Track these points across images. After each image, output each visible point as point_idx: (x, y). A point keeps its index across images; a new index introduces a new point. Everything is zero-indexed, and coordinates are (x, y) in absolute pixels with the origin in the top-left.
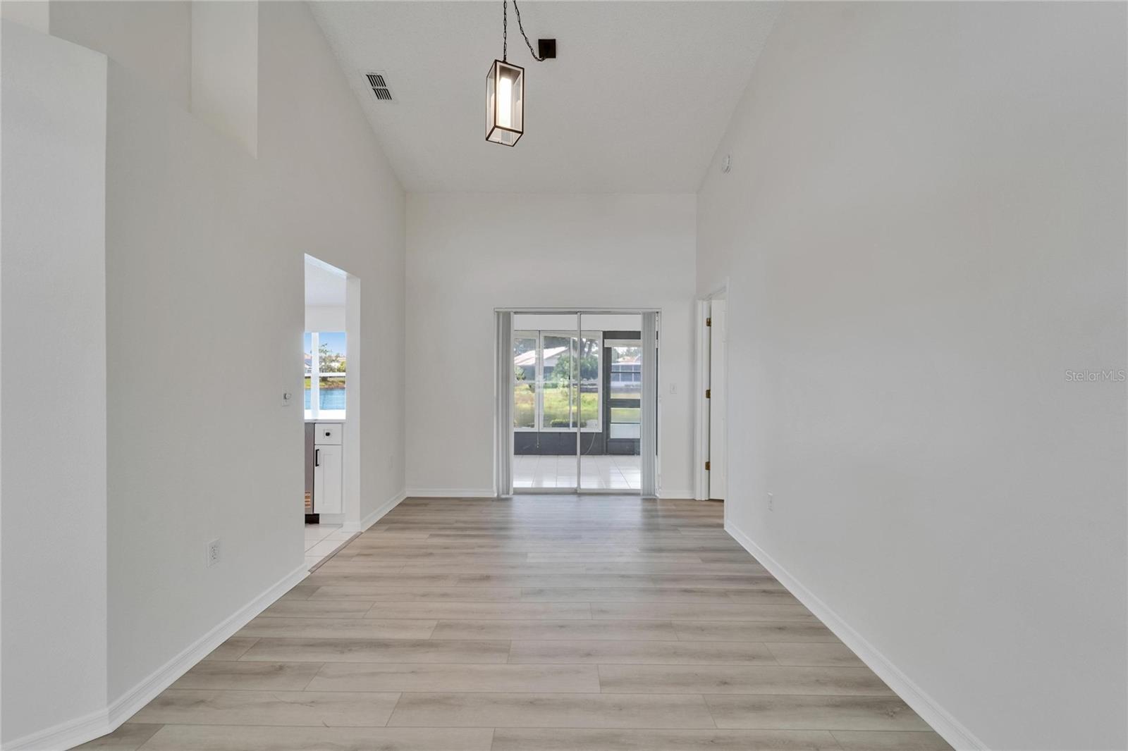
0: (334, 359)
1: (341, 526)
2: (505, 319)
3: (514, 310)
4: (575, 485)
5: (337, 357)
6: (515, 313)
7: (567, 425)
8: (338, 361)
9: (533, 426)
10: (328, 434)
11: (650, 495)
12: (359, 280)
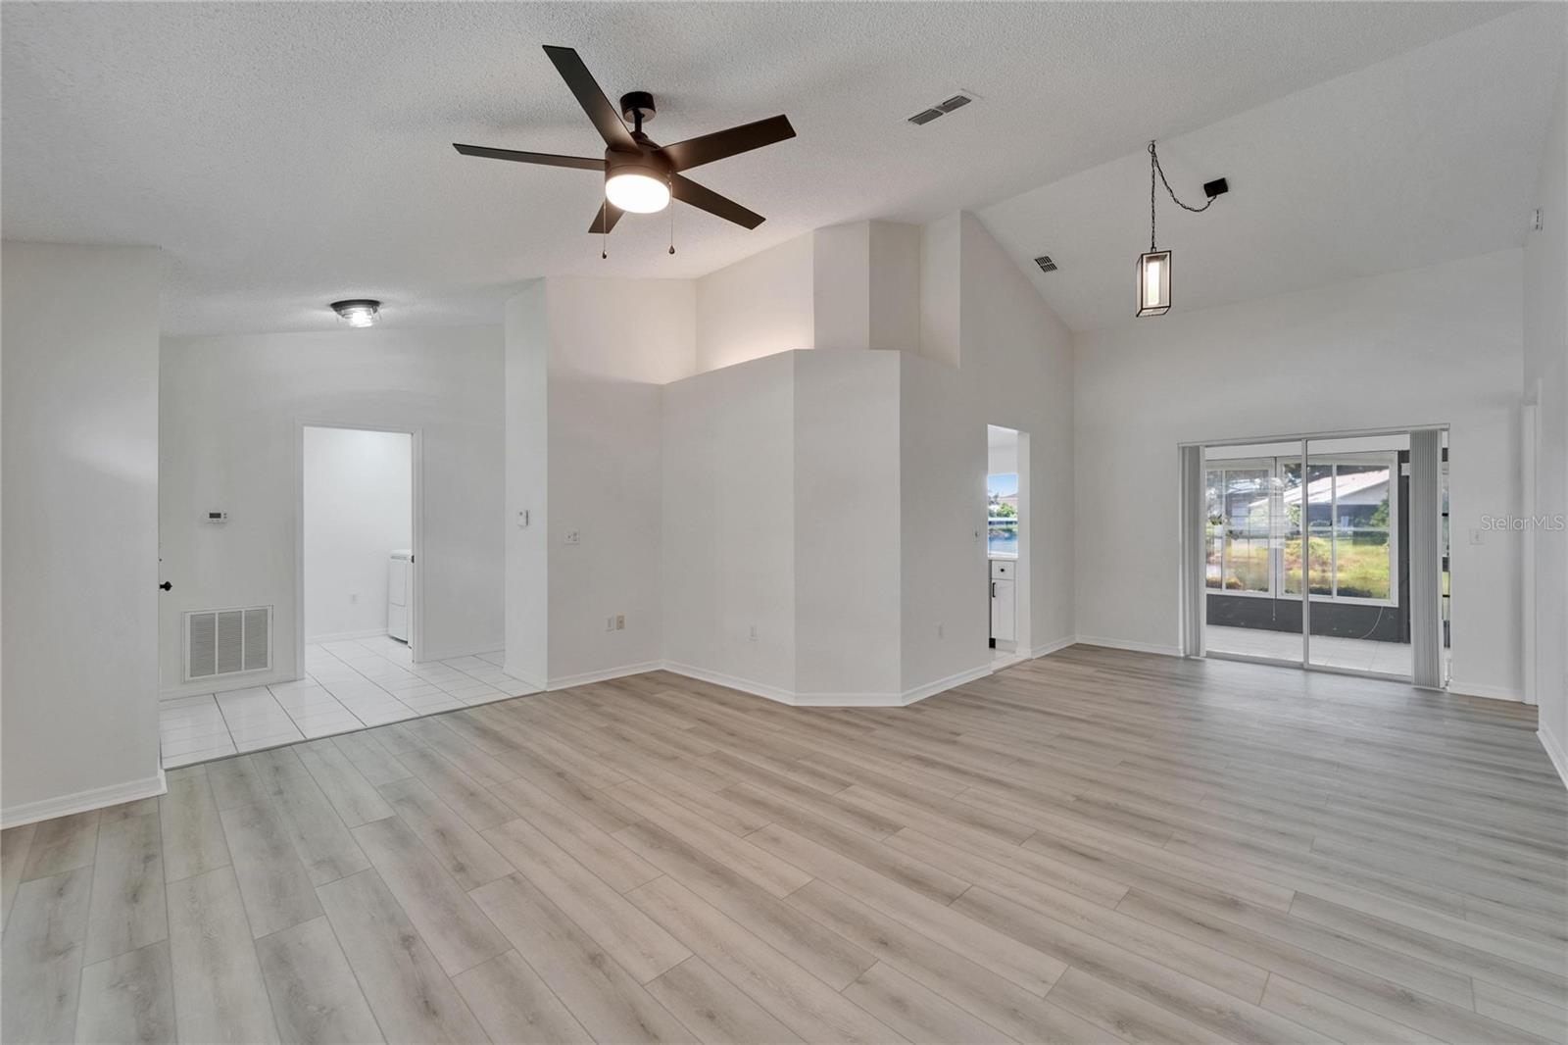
0: (993, 500)
1: (1014, 652)
2: (1192, 456)
3: (1205, 444)
4: (1301, 659)
5: (996, 497)
6: (1207, 446)
7: (1328, 592)
8: (998, 504)
9: (1266, 590)
10: (1002, 570)
11: (1434, 686)
12: (1028, 435)
